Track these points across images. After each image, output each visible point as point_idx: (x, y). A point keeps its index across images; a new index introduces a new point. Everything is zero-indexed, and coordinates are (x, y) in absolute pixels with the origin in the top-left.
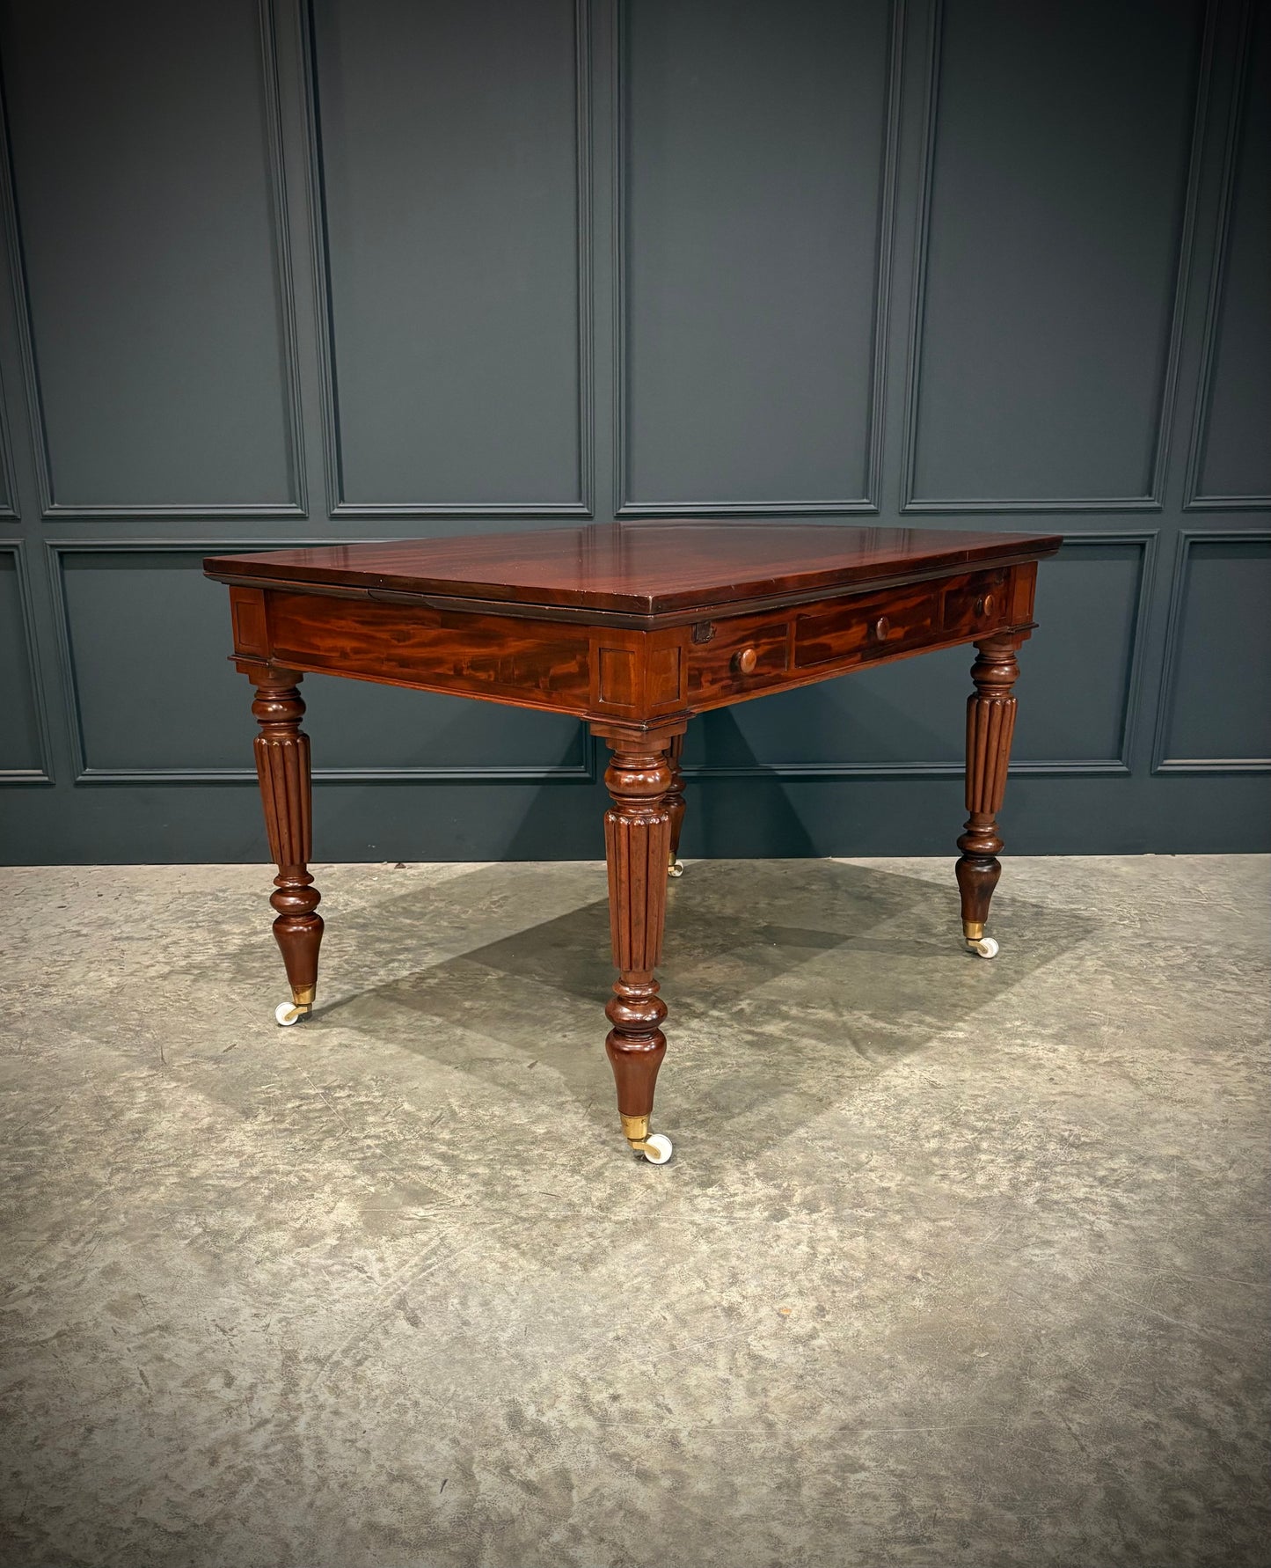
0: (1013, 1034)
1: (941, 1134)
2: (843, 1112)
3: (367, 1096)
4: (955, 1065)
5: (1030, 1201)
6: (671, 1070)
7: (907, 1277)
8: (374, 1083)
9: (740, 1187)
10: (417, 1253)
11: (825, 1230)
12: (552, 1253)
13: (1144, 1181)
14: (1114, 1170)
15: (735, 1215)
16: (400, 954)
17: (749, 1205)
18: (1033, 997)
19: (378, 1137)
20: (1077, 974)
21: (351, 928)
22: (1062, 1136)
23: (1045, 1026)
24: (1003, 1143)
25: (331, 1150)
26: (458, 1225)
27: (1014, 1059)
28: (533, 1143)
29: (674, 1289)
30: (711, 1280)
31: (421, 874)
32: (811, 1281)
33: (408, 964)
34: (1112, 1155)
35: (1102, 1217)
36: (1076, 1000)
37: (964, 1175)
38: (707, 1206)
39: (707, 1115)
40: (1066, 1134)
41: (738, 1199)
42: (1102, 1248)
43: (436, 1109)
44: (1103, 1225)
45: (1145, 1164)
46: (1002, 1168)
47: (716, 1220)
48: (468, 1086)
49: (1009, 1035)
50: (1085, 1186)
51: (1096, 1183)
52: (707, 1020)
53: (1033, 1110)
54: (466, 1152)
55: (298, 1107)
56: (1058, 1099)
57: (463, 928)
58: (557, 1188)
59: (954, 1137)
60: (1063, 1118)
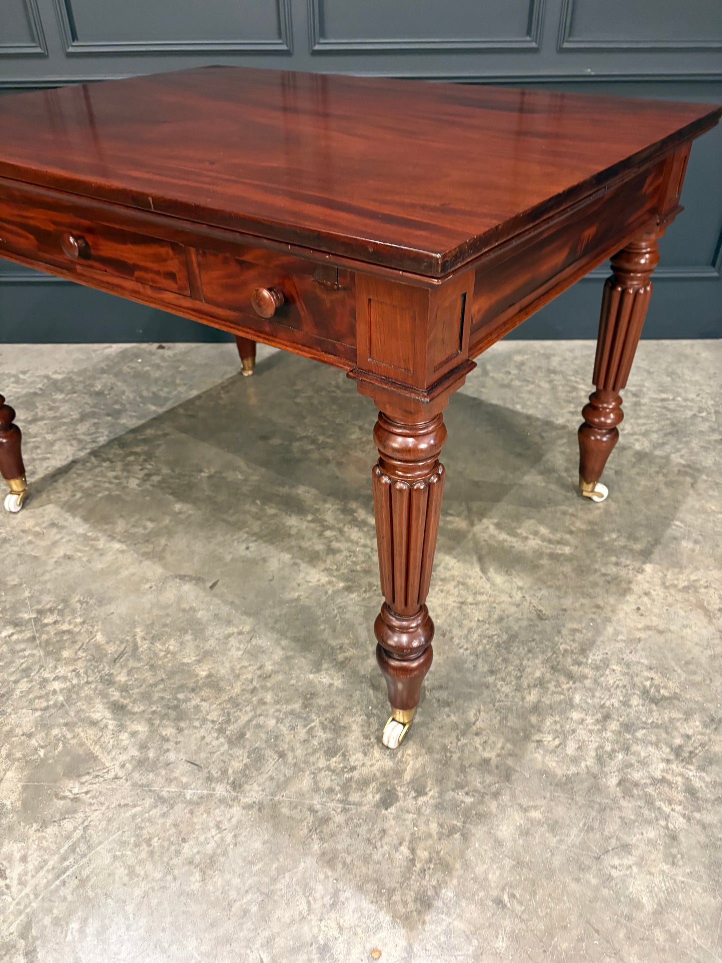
0: (610, 550)
1: (541, 683)
2: (461, 651)
3: (70, 623)
4: (558, 588)
5: (613, 781)
6: (326, 593)
7: (494, 901)
8: (79, 605)
9: (360, 755)
10: (59, 848)
11: (427, 823)
12: (178, 853)
13: (715, 754)
14: (688, 737)
15: (351, 799)
16: (137, 446)
17: (364, 783)
18: (629, 503)
19: (65, 678)
20: (665, 475)
21: (108, 415)
22: (645, 687)
23: (636, 540)
24: (593, 696)
25: (24, 695)
26: (104, 808)
27: (609, 582)
28: (193, 690)
29: (278, 913)
30: (315, 900)
31: (175, 355)
32: (405, 903)
33: (142, 457)
34: (688, 715)
35: (678, 808)
36: (661, 507)
37: (557, 742)
38: (326, 783)
39: (347, 654)
40: (648, 683)
41: (356, 774)
42: (674, 856)
43: (122, 642)
44: (678, 822)
45: (716, 729)
46: (591, 731)
47: (332, 805)
48: (155, 612)
49: (607, 551)
50: (663, 760)
51: (672, 757)
52: (365, 529)
53: (621, 651)
54: (134, 702)
55: (10, 636)
56: (642, 635)
57: (193, 416)
58: (203, 755)
59: (551, 686)
60: (646, 662)
